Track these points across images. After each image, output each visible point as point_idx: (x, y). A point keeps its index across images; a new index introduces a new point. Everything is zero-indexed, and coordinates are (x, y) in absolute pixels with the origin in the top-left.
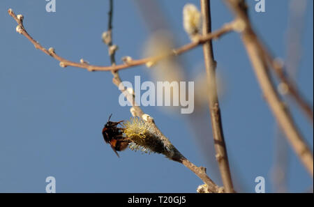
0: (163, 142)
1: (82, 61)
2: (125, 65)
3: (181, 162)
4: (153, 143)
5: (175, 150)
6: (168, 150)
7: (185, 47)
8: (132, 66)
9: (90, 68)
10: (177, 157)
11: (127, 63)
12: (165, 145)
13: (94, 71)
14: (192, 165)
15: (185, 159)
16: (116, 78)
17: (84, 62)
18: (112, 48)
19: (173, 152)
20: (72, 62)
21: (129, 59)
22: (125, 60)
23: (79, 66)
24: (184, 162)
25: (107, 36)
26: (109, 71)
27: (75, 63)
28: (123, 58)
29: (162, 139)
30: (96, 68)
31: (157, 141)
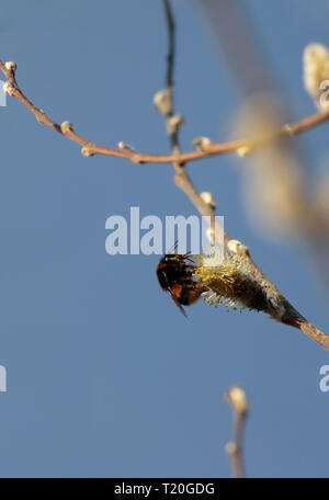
0: (265, 290)
1: (121, 145)
2: (198, 153)
3: (298, 326)
4: (247, 292)
5: (287, 305)
6: (275, 304)
7: (307, 121)
8: (212, 154)
9: (137, 158)
10: (291, 318)
11: (203, 150)
12: (268, 296)
13: (142, 162)
14: (318, 332)
15: (305, 321)
16: (180, 175)
17: (126, 148)
18: (174, 121)
19: (282, 309)
20: (104, 148)
21: (206, 142)
22: (199, 144)
23: (116, 153)
24: (303, 326)
25: (164, 100)
26: (170, 163)
27: (108, 149)
28: (195, 141)
29: (263, 284)
30: (147, 159)
31: (254, 289)
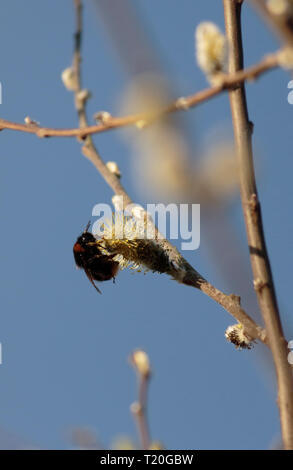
0: (168, 253)
1: (27, 120)
2: (100, 126)
3: (198, 286)
4: (151, 255)
5: (188, 267)
6: (177, 266)
7: (201, 95)
8: (111, 128)
9: (42, 132)
10: (191, 279)
11: (104, 124)
12: (170, 258)
13: (47, 136)
14: (218, 292)
15: (204, 281)
16: (88, 147)
17: (32, 123)
18: (81, 95)
19: (184, 270)
20: (10, 123)
21: (106, 116)
22: (100, 118)
23: (23, 129)
24: (203, 286)
26: (74, 136)
27: (15, 124)
28: (96, 115)
29: (165, 248)
30: (51, 133)
31: (156, 253)
